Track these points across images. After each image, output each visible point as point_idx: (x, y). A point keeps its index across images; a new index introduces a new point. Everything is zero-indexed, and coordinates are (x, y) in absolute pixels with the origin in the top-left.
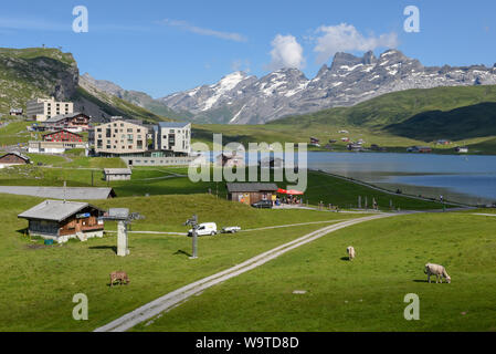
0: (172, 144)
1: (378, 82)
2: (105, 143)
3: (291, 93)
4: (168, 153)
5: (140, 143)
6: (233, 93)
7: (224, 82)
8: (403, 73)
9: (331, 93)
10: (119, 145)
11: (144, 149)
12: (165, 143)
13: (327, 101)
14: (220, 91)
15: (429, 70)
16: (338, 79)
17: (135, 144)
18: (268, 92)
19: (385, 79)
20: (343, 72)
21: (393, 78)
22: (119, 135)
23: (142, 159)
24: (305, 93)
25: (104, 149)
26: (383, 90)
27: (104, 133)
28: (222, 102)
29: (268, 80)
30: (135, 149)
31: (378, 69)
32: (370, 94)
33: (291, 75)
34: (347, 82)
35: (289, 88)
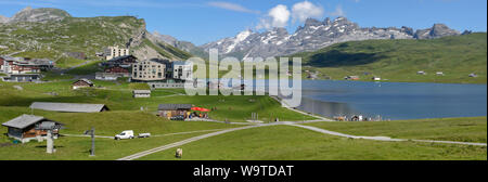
0: (180, 75)
1: (333, 36)
2: (138, 74)
3: (279, 43)
4: (177, 81)
5: (160, 74)
6: (244, 42)
7: (239, 36)
8: (347, 31)
9: (304, 43)
10: (147, 76)
11: (163, 78)
12: (176, 74)
13: (302, 48)
14: (236, 41)
15: (363, 30)
16: (309, 35)
17: (156, 75)
18: (265, 42)
19: (337, 34)
20: (311, 30)
21: (341, 34)
22: (147, 69)
23: (161, 84)
24: (289, 43)
25: (138, 78)
26: (336, 41)
27: (138, 68)
28: (237, 48)
29: (266, 34)
30: (157, 78)
31: (332, 29)
32: (328, 44)
33: (280, 32)
34: (314, 36)
35: (279, 39)
